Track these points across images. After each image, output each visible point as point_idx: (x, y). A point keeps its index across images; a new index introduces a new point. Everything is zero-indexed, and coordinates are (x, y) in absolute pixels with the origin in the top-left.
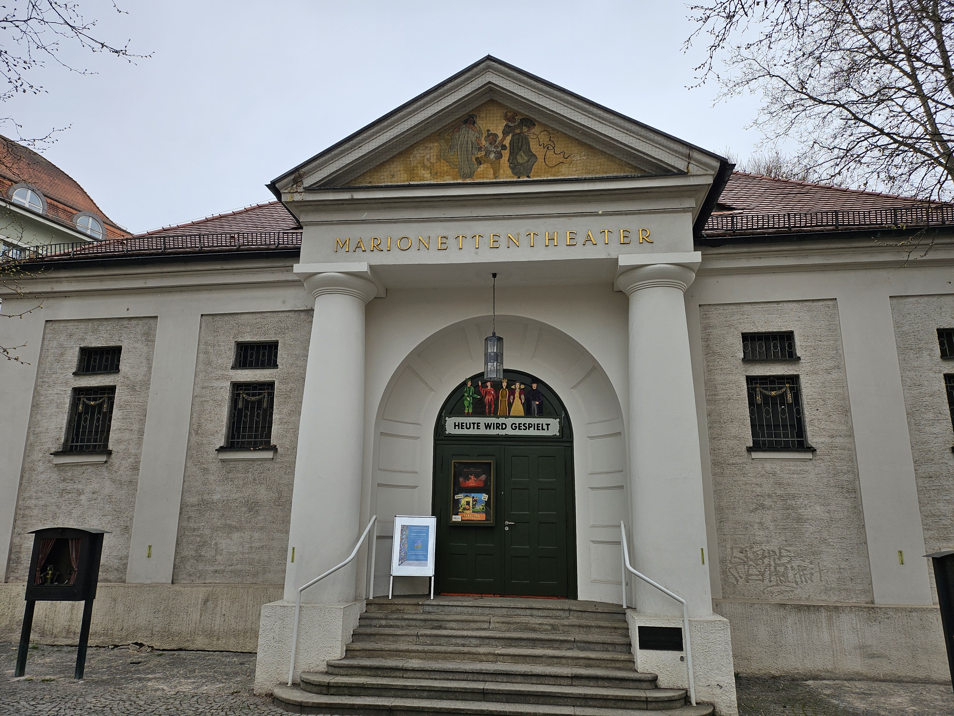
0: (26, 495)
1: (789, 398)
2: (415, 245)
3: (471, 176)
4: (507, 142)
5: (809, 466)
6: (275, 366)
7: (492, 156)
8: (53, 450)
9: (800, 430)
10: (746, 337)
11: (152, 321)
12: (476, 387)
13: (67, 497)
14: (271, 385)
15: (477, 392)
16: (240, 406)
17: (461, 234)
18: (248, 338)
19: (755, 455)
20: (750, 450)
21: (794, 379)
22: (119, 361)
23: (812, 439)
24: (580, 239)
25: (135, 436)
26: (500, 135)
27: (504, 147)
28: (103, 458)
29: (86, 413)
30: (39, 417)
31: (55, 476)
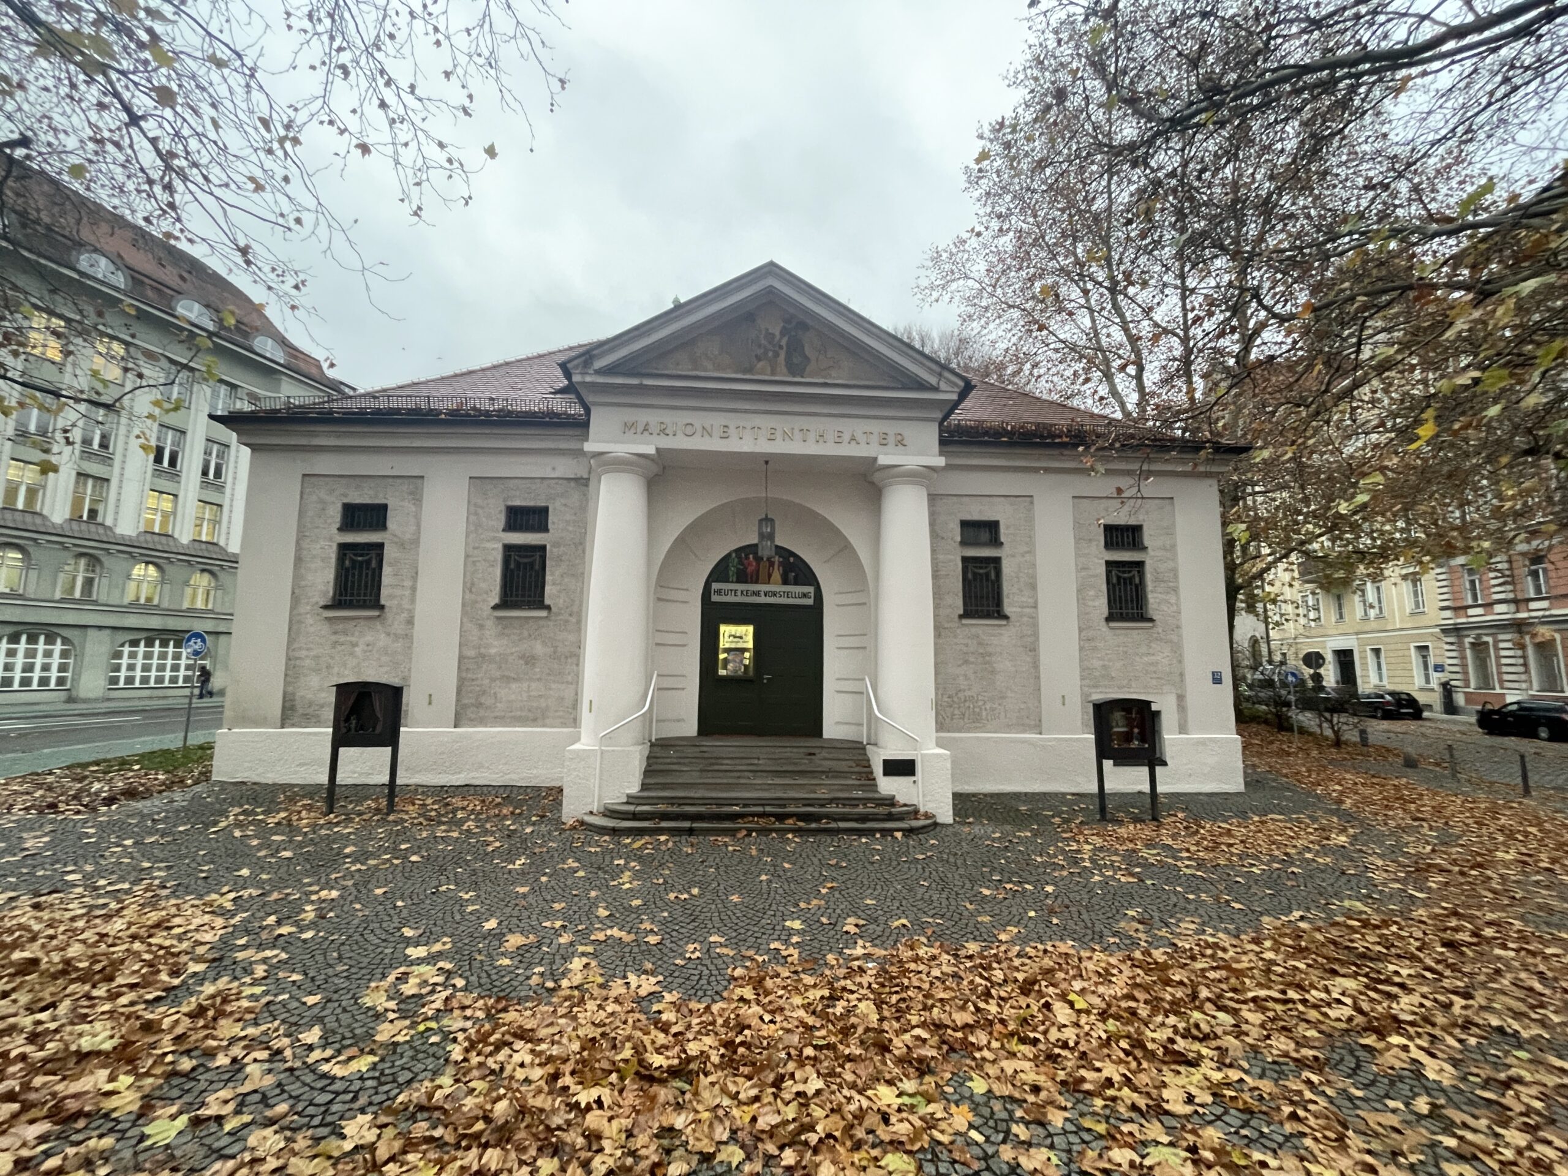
0: (296, 646)
1: (993, 576)
2: (699, 430)
3: (750, 370)
4: (784, 342)
5: (1003, 631)
6: (546, 530)
7: (770, 354)
8: (322, 603)
9: (999, 602)
10: (965, 525)
11: (419, 481)
12: (739, 558)
13: (340, 648)
14: (543, 548)
15: (740, 562)
16: (512, 566)
17: (741, 424)
18: (517, 503)
19: (965, 621)
20: (961, 617)
21: (997, 561)
22: (385, 518)
23: (1008, 609)
24: (846, 437)
25: (407, 593)
26: (777, 334)
27: (781, 347)
28: (376, 613)
29: (354, 568)
30: (303, 571)
31: (326, 629)
